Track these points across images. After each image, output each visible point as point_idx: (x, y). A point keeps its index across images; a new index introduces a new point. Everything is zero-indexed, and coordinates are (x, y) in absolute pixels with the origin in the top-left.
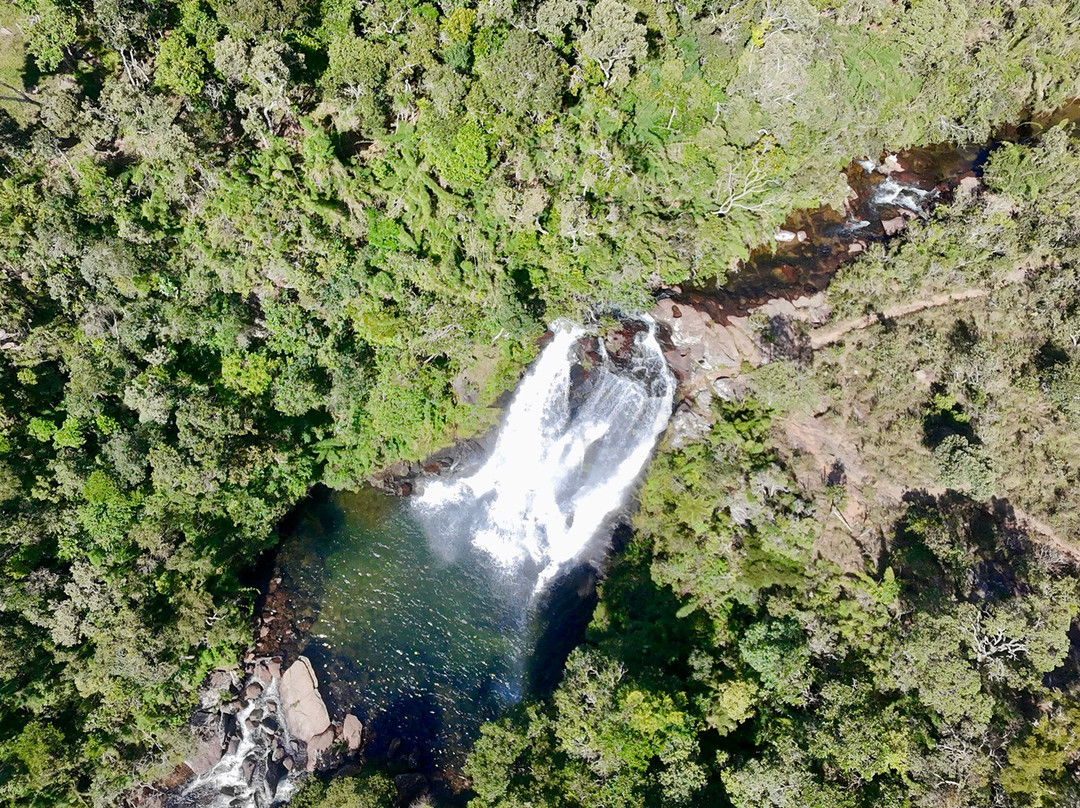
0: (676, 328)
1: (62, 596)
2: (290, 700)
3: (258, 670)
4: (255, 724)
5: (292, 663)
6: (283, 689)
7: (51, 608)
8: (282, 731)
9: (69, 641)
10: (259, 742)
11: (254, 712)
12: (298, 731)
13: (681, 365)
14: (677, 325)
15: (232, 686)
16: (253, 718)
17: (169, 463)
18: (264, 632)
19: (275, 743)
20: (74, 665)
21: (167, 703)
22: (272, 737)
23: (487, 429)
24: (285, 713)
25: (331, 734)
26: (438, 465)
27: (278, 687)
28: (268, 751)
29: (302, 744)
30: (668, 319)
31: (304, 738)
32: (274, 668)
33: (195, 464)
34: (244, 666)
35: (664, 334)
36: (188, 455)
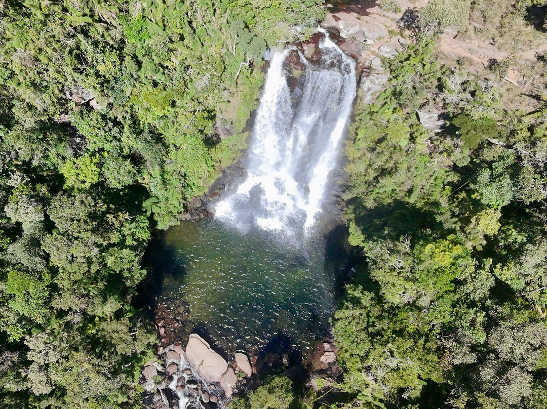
0: (341, 27)
1: (27, 363)
2: (197, 363)
3: (169, 355)
4: (183, 386)
5: (187, 342)
6: (190, 358)
7: (23, 374)
8: (201, 382)
9: (47, 390)
10: (190, 396)
11: (179, 380)
12: (211, 378)
13: (353, 49)
14: (341, 25)
15: (158, 372)
16: (180, 384)
17: (59, 245)
18: (162, 331)
19: (200, 391)
20: (56, 405)
21: (125, 400)
22: (197, 389)
23: (239, 154)
24: (198, 372)
25: (231, 370)
26: (217, 190)
27: (186, 358)
28: (198, 398)
29: (217, 384)
30: (333, 23)
31: (216, 380)
32: (178, 349)
33: (76, 239)
34: (160, 357)
35: (335, 35)
36: (68, 235)
